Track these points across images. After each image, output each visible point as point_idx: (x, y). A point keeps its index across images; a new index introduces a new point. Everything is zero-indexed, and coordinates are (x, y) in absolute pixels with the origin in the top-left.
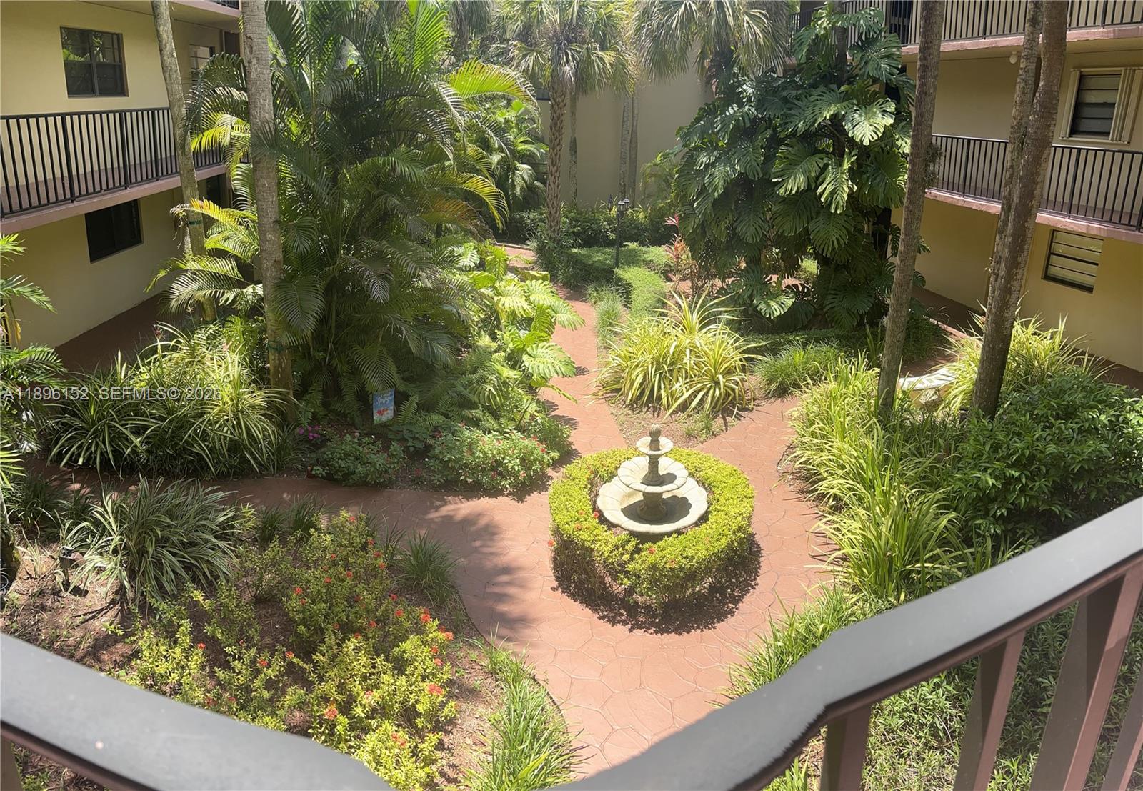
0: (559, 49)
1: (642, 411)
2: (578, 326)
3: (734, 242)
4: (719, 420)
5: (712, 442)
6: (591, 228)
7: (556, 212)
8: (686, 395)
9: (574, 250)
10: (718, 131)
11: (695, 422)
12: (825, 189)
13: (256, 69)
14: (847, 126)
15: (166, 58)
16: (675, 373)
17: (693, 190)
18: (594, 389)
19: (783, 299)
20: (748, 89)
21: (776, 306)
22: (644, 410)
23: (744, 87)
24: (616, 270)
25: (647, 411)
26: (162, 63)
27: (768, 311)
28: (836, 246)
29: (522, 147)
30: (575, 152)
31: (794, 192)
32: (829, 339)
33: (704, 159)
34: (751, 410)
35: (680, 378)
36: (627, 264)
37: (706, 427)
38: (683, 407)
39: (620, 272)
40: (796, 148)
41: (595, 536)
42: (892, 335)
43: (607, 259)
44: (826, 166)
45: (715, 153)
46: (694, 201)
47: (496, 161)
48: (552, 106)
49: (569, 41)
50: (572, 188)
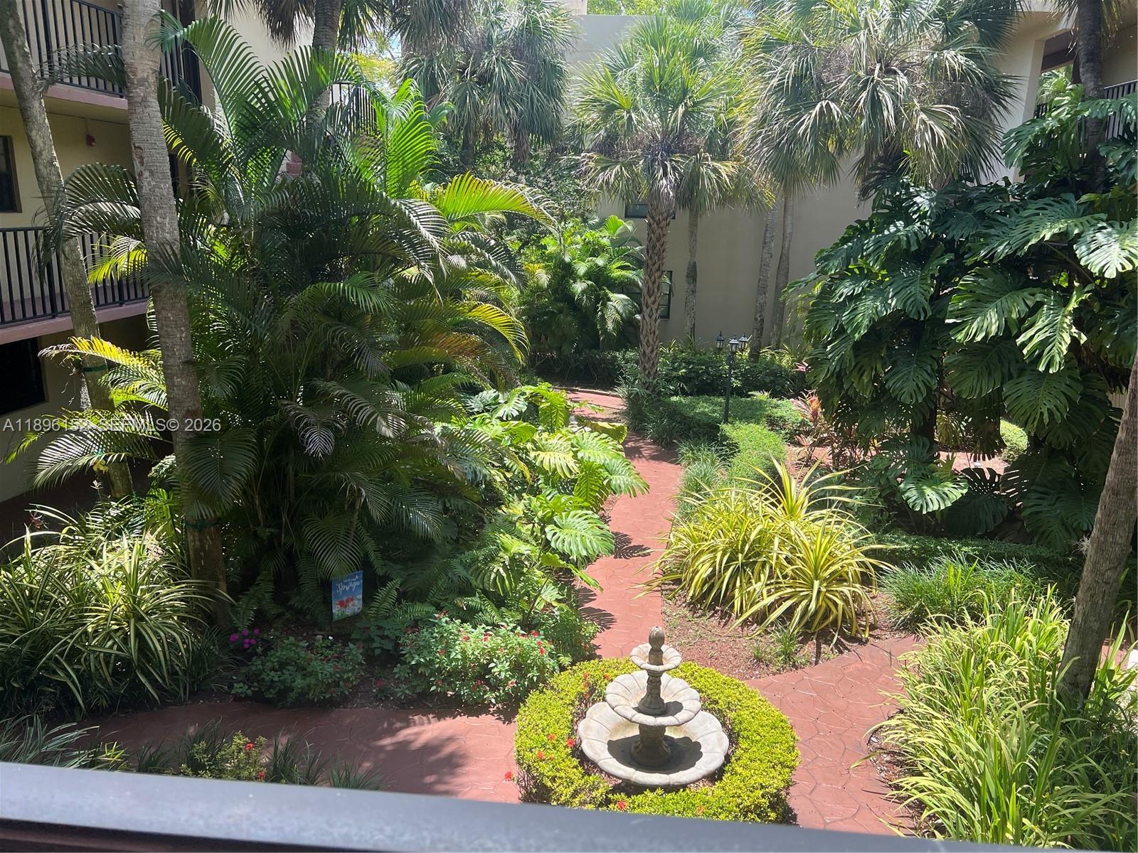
0: (653, 160)
1: (704, 615)
2: (638, 492)
3: (883, 401)
4: (810, 648)
5: (789, 677)
6: (706, 372)
7: (652, 351)
8: (768, 601)
9: (674, 399)
10: (869, 255)
11: (772, 644)
12: (1030, 338)
13: (149, 183)
14: (1080, 250)
15: (41, 167)
16: (757, 567)
17: (829, 329)
18: (650, 577)
19: (948, 487)
20: (923, 201)
21: (934, 497)
22: (709, 614)
23: (918, 199)
24: (723, 426)
25: (713, 616)
26: (36, 174)
27: (920, 502)
28: (1046, 420)
29: (617, 273)
30: (695, 280)
31: (979, 339)
32: (1019, 558)
33: (845, 291)
34: (862, 642)
35: (762, 576)
36: (741, 420)
37: (784, 652)
38: (760, 617)
39: (726, 428)
40: (991, 280)
41: (558, 770)
42: (1094, 570)
43: (714, 411)
44: (1039, 305)
45: (863, 283)
46: (830, 343)
47: (580, 290)
48: (650, 225)
49: (669, 151)
50: (689, 324)
